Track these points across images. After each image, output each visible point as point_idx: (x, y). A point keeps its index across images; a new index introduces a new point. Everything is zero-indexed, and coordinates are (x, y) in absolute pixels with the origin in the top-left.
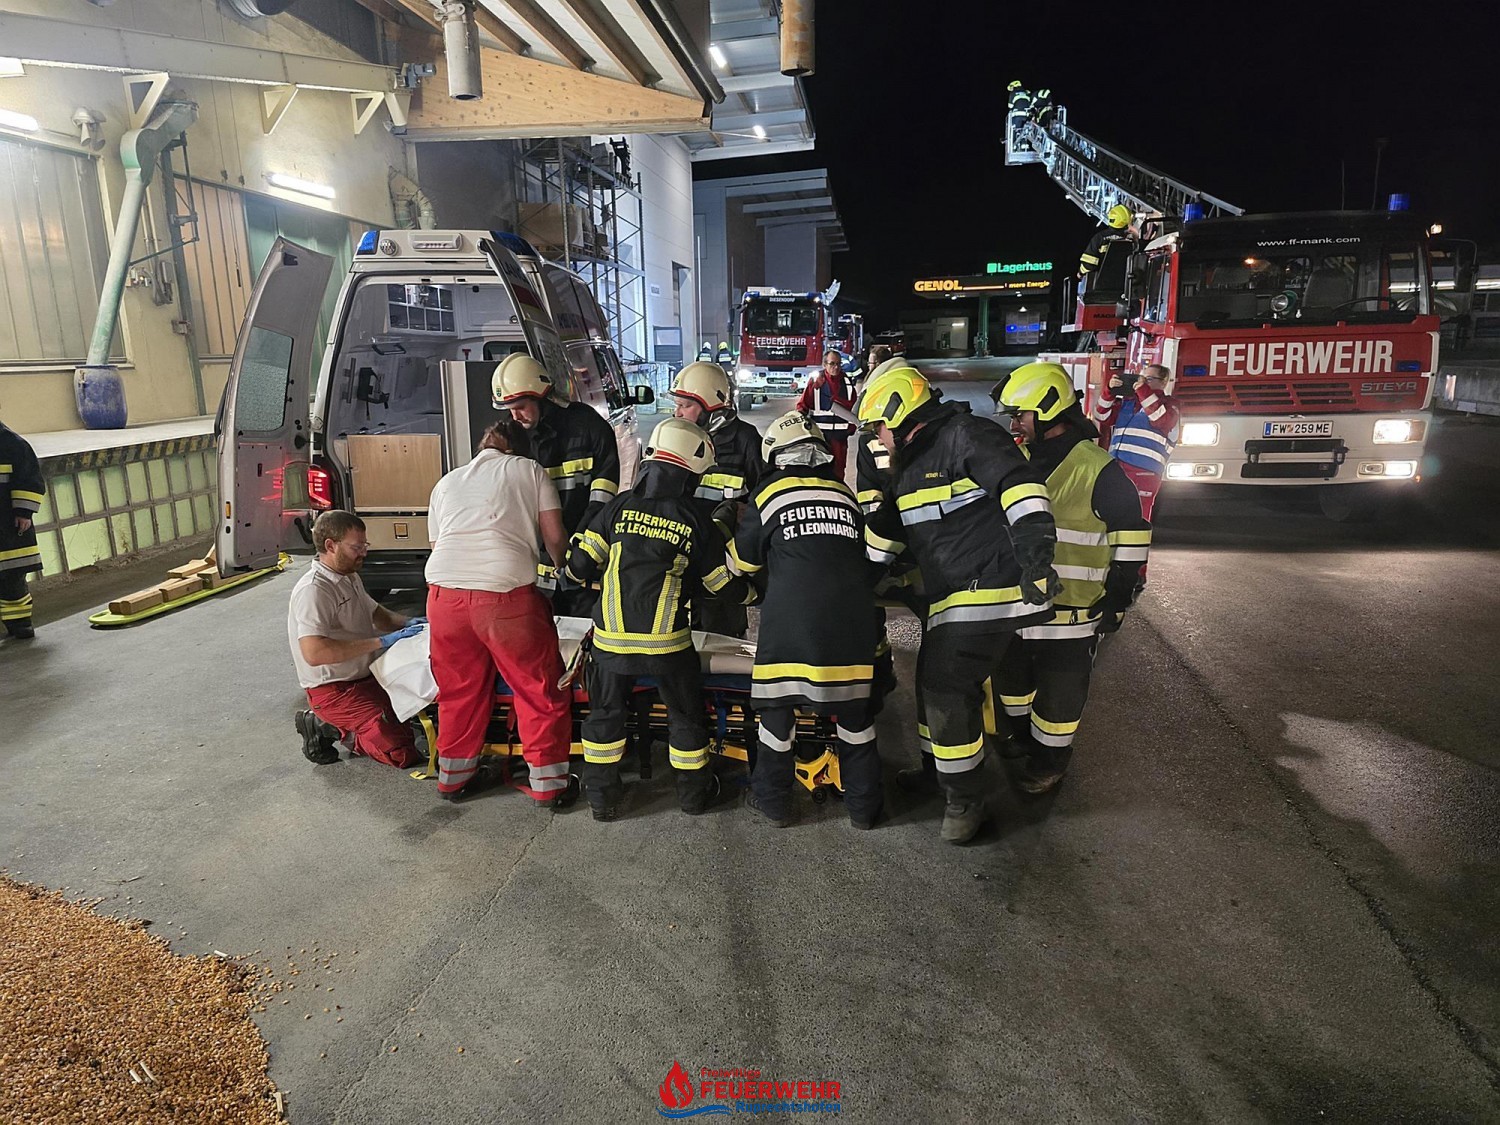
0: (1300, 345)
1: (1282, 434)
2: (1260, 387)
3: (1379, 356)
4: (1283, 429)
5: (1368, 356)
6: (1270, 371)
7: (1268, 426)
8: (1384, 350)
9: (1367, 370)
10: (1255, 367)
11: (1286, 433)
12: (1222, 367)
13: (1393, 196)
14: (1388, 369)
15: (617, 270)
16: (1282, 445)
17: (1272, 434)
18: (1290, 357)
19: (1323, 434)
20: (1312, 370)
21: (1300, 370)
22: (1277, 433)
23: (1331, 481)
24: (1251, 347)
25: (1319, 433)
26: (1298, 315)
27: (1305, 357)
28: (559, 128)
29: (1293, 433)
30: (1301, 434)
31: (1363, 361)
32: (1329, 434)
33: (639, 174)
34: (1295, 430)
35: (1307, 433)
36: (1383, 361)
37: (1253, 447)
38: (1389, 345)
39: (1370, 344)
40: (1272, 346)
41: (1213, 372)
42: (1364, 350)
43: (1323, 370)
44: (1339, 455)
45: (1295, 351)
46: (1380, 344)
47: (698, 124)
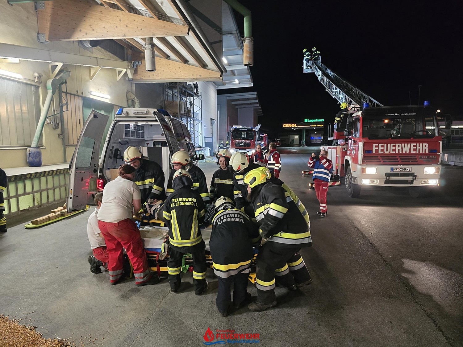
0: (400, 145)
1: (396, 171)
2: (389, 157)
3: (424, 148)
4: (396, 170)
5: (421, 148)
6: (392, 152)
7: (392, 168)
8: (425, 146)
9: (421, 152)
10: (387, 151)
11: (398, 171)
12: (377, 151)
13: (425, 101)
14: (427, 152)
15: (194, 120)
16: (396, 174)
17: (393, 171)
18: (397, 148)
19: (409, 171)
20: (404, 152)
21: (401, 152)
22: (395, 171)
23: (412, 185)
24: (385, 145)
25: (407, 171)
26: (399, 136)
27: (402, 148)
28: (178, 80)
29: (400, 171)
30: (402, 171)
31: (419, 149)
32: (411, 171)
33: (201, 93)
34: (400, 170)
35: (404, 171)
36: (425, 149)
37: (388, 175)
38: (427, 145)
39: (421, 144)
40: (392, 145)
41: (374, 152)
42: (419, 146)
43: (408, 152)
44: (414, 178)
45: (399, 146)
46: (424, 144)
47: (219, 79)
